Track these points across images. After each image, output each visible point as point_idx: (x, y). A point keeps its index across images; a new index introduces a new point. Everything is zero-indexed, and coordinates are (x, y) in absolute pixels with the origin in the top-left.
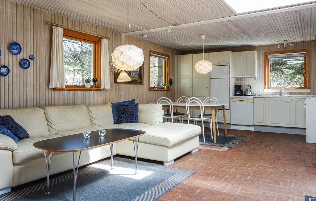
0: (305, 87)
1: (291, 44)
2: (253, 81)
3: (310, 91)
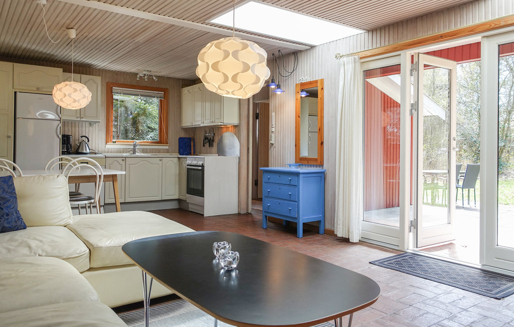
0: (160, 142)
1: (154, 78)
2: (87, 129)
3: (167, 147)
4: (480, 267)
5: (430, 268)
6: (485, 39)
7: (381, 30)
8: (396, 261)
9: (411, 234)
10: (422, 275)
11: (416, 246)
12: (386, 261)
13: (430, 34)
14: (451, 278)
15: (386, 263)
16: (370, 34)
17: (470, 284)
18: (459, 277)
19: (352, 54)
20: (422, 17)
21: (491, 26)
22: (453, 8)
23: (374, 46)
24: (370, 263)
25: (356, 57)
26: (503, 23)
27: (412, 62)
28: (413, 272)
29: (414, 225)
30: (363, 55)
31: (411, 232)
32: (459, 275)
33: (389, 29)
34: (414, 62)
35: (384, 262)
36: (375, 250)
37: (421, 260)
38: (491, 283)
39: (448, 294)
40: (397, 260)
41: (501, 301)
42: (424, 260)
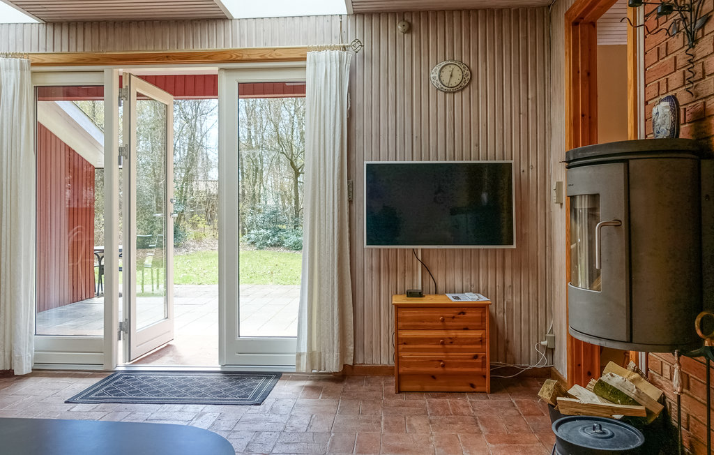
4: (219, 369)
5: (160, 387)
6: (223, 72)
7: (69, 26)
8: (108, 389)
9: (121, 343)
10: (154, 399)
11: (128, 360)
12: (92, 393)
13: (150, 50)
14: (194, 393)
15: (93, 396)
16: (50, 29)
17: (220, 395)
18: (203, 389)
19: (15, 55)
20: (138, 22)
21: (232, 56)
22: (184, 21)
23: (58, 50)
24: (66, 402)
25: (25, 61)
26: (245, 57)
27: (121, 86)
28: (140, 399)
29: (126, 327)
30: (37, 59)
31: (120, 339)
32: (201, 386)
33: (84, 29)
34: (124, 87)
35: (89, 394)
36: (64, 379)
37: (143, 378)
38: (241, 387)
39: (201, 416)
40: (108, 386)
41: (262, 406)
42: (147, 378)
